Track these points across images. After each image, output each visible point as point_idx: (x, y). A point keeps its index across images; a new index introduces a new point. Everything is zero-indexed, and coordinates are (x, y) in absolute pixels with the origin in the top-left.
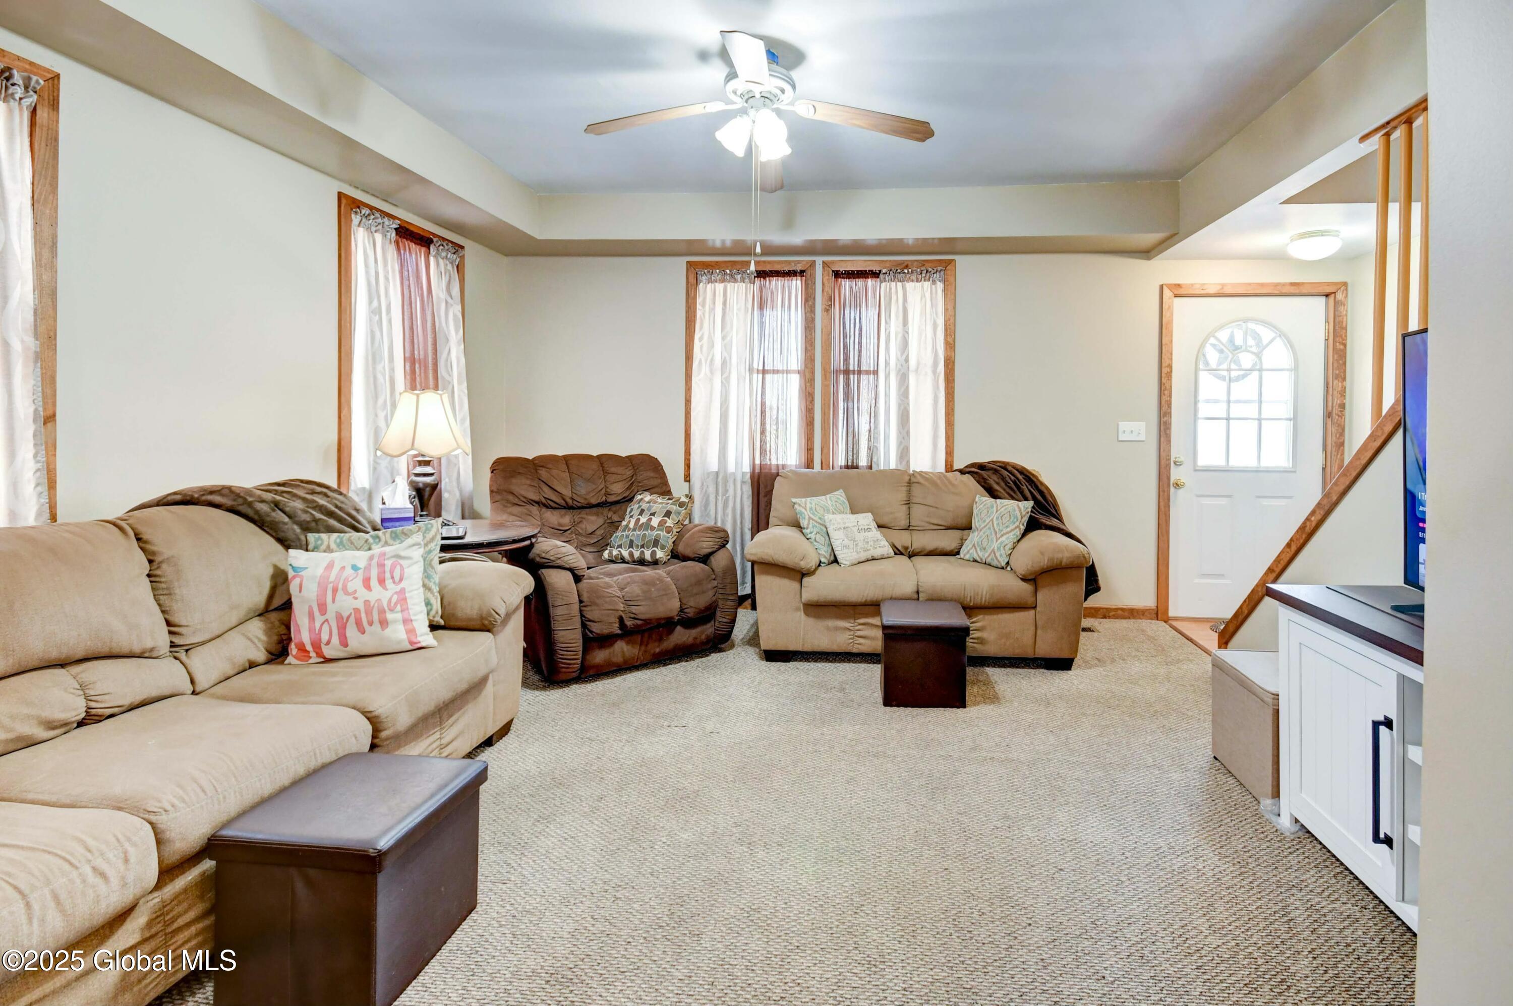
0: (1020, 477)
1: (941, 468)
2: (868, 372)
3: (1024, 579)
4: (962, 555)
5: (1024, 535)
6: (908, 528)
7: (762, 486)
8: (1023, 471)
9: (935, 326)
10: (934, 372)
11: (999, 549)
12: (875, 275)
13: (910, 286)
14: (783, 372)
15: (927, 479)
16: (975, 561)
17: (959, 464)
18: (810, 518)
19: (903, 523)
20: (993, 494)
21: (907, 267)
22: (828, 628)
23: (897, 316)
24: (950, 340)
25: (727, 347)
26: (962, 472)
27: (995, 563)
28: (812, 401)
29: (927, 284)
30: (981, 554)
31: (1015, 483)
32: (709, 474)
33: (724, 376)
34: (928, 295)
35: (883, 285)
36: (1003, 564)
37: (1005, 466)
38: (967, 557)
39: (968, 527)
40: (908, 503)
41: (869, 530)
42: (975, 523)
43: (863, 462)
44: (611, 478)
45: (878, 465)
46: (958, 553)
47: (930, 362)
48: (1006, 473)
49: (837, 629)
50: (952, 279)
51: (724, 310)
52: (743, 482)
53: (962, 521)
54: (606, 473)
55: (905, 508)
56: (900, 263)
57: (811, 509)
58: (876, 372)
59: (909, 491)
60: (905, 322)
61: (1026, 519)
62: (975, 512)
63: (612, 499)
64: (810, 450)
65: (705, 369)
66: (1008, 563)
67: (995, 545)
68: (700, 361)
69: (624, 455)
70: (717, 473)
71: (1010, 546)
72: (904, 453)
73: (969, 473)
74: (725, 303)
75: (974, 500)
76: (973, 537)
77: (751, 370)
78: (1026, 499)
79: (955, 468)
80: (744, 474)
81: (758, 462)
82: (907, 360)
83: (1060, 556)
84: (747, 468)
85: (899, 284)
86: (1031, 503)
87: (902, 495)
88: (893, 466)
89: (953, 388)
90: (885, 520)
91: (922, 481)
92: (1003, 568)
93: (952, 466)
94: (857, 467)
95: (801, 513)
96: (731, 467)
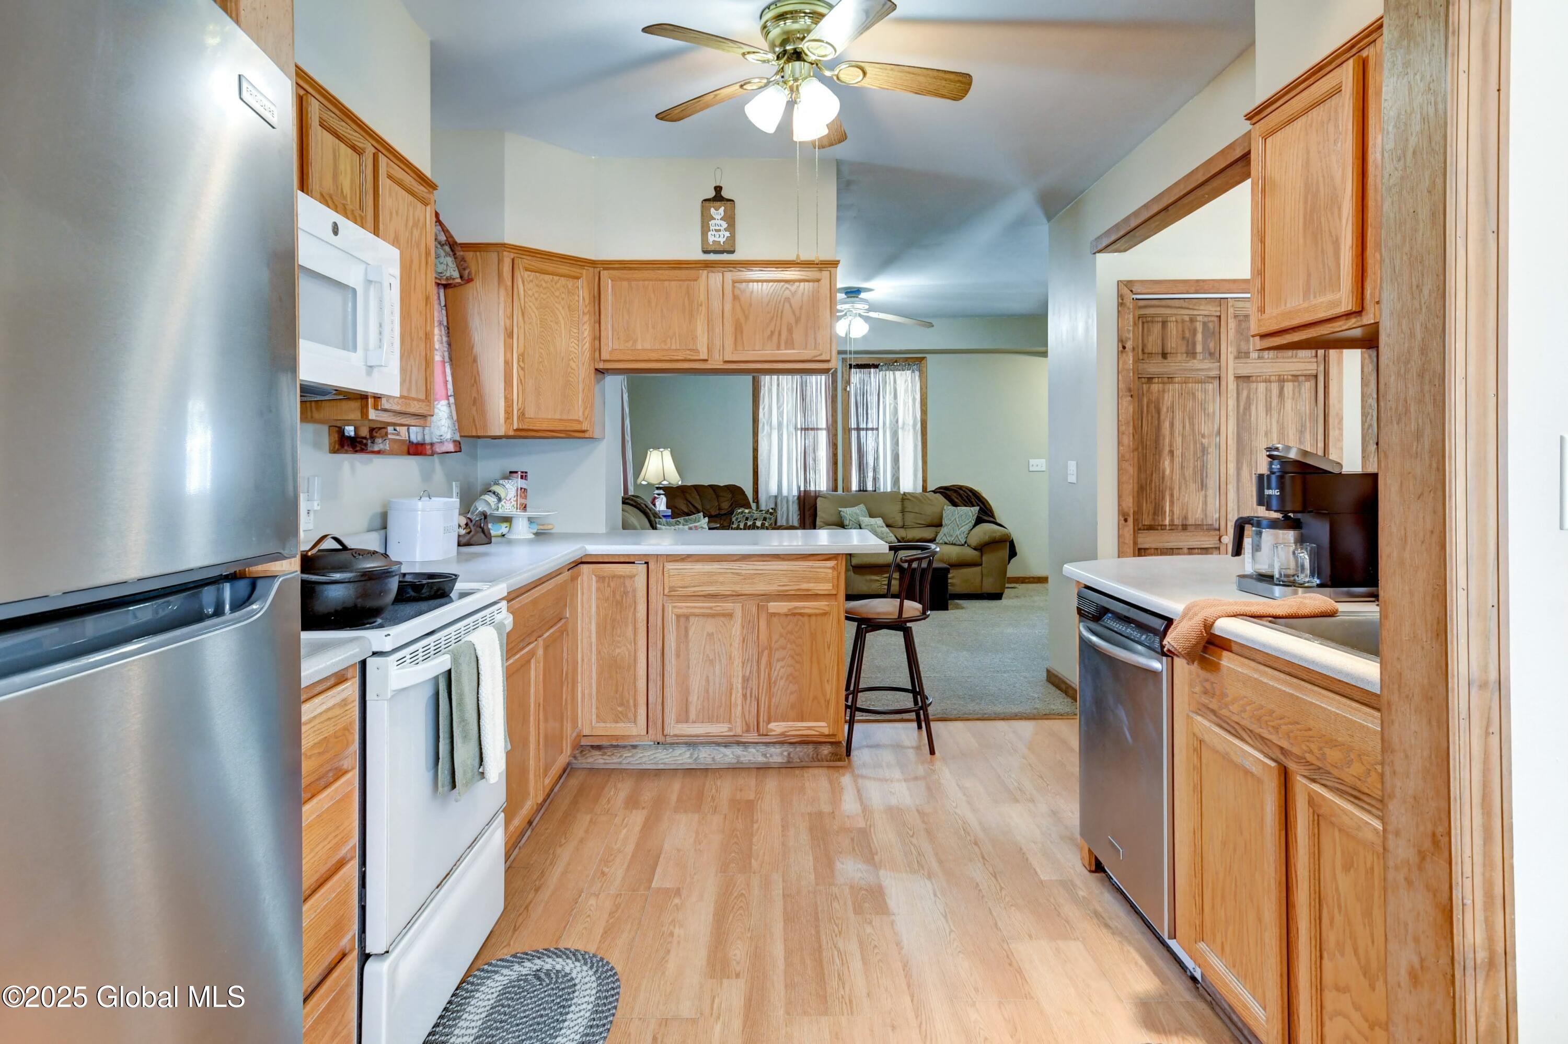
0: (971, 494)
1: (920, 490)
2: (872, 429)
3: (975, 549)
4: (937, 541)
5: (974, 526)
6: (903, 527)
7: (807, 504)
8: (972, 490)
9: (914, 400)
10: (914, 428)
11: (960, 534)
12: (876, 366)
13: (898, 373)
14: (812, 429)
15: (913, 497)
16: (946, 543)
17: (931, 486)
18: (849, 520)
19: (900, 524)
20: (955, 504)
21: (896, 362)
22: (865, 580)
23: (890, 394)
24: (924, 408)
25: (781, 414)
26: (935, 492)
27: (958, 543)
28: (836, 449)
29: (909, 372)
30: (949, 539)
31: (967, 497)
32: (770, 497)
33: (779, 433)
34: (909, 379)
35: (881, 373)
36: (963, 543)
37: (961, 487)
38: (941, 541)
39: (940, 525)
40: (903, 511)
41: (882, 527)
42: (945, 522)
43: (870, 487)
44: (722, 499)
45: (879, 489)
46: (935, 540)
47: (911, 422)
48: (961, 492)
49: (870, 581)
50: (924, 369)
51: (778, 389)
52: (793, 502)
53: (936, 521)
54: (718, 496)
55: (900, 515)
56: (891, 359)
57: (850, 514)
58: (877, 429)
59: (903, 504)
60: (895, 397)
61: (975, 517)
62: (944, 515)
63: (723, 512)
64: (835, 480)
65: (767, 428)
66: (966, 542)
67: (958, 533)
68: (764, 424)
69: (722, 485)
70: (776, 497)
71: (967, 532)
72: (896, 481)
73: (940, 492)
74: (778, 385)
75: (943, 509)
76: (944, 530)
77: (796, 429)
78: (973, 506)
79: (928, 490)
80: (794, 496)
81: (802, 489)
82: (897, 422)
83: (995, 535)
84: (795, 493)
85: (891, 372)
86: (977, 508)
87: (898, 507)
88: (889, 490)
89: (926, 439)
90: (890, 522)
91: (910, 498)
92: (963, 545)
93: (926, 489)
94: (866, 491)
95: (845, 517)
96: (785, 492)
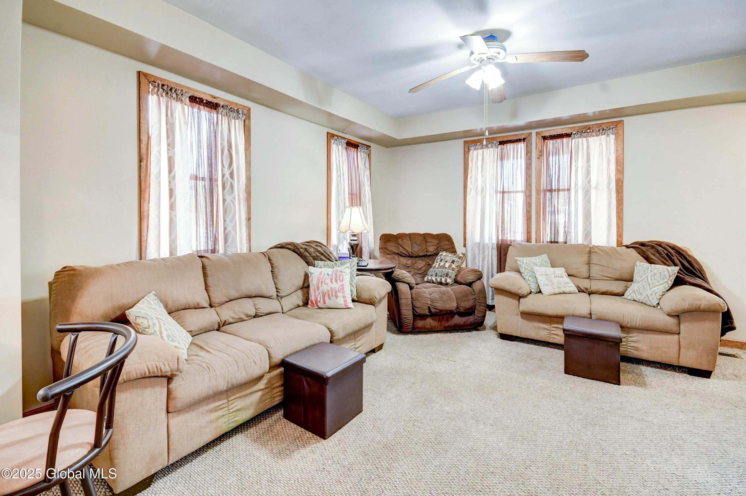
0: (672, 251)
1: (614, 243)
2: (564, 190)
3: (669, 315)
4: (625, 296)
5: (671, 288)
6: (589, 277)
7: (502, 250)
8: (674, 248)
9: (609, 161)
10: (609, 187)
11: (651, 294)
12: (568, 135)
13: (591, 139)
14: (513, 192)
15: (602, 251)
16: (635, 300)
17: (626, 242)
18: (525, 268)
19: (586, 274)
20: (649, 260)
21: (589, 128)
22: (535, 327)
23: (583, 157)
24: (620, 168)
25: (484, 181)
26: (627, 247)
27: (648, 303)
28: (530, 207)
29: (603, 137)
30: (639, 297)
31: (667, 255)
32: (475, 244)
33: (483, 195)
34: (604, 143)
35: (574, 140)
36: (655, 304)
37: (660, 244)
38: (629, 298)
39: (631, 280)
40: (589, 263)
41: (562, 277)
42: (636, 278)
43: (561, 239)
44: (428, 244)
45: (570, 241)
46: (623, 295)
47: (606, 182)
48: (660, 248)
49: (540, 328)
50: (621, 132)
51: (482, 163)
52: (492, 248)
53: (627, 276)
54: (426, 242)
55: (586, 266)
56: (585, 127)
57: (526, 263)
58: (569, 190)
59: (590, 257)
60: (588, 160)
61: (673, 278)
62: (636, 271)
63: (428, 254)
64: (529, 232)
65: (473, 192)
66: (658, 304)
67: (649, 292)
68: (471, 189)
69: (435, 234)
70: (479, 244)
71: (661, 293)
72: (587, 235)
73: (632, 247)
74: (483, 159)
75: (635, 264)
76: (634, 286)
77: (496, 192)
78: (676, 265)
79: (624, 244)
80: (493, 244)
81: (500, 238)
82: (589, 182)
83: (699, 303)
84: (494, 241)
85: (584, 139)
86: (677, 268)
87: (585, 258)
88: (580, 241)
89: (622, 197)
90: (572, 272)
91: (597, 251)
92: (655, 307)
93: (621, 243)
94: (557, 242)
95: (521, 265)
96: (487, 241)
